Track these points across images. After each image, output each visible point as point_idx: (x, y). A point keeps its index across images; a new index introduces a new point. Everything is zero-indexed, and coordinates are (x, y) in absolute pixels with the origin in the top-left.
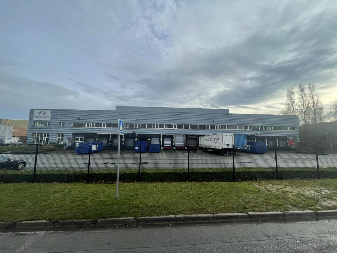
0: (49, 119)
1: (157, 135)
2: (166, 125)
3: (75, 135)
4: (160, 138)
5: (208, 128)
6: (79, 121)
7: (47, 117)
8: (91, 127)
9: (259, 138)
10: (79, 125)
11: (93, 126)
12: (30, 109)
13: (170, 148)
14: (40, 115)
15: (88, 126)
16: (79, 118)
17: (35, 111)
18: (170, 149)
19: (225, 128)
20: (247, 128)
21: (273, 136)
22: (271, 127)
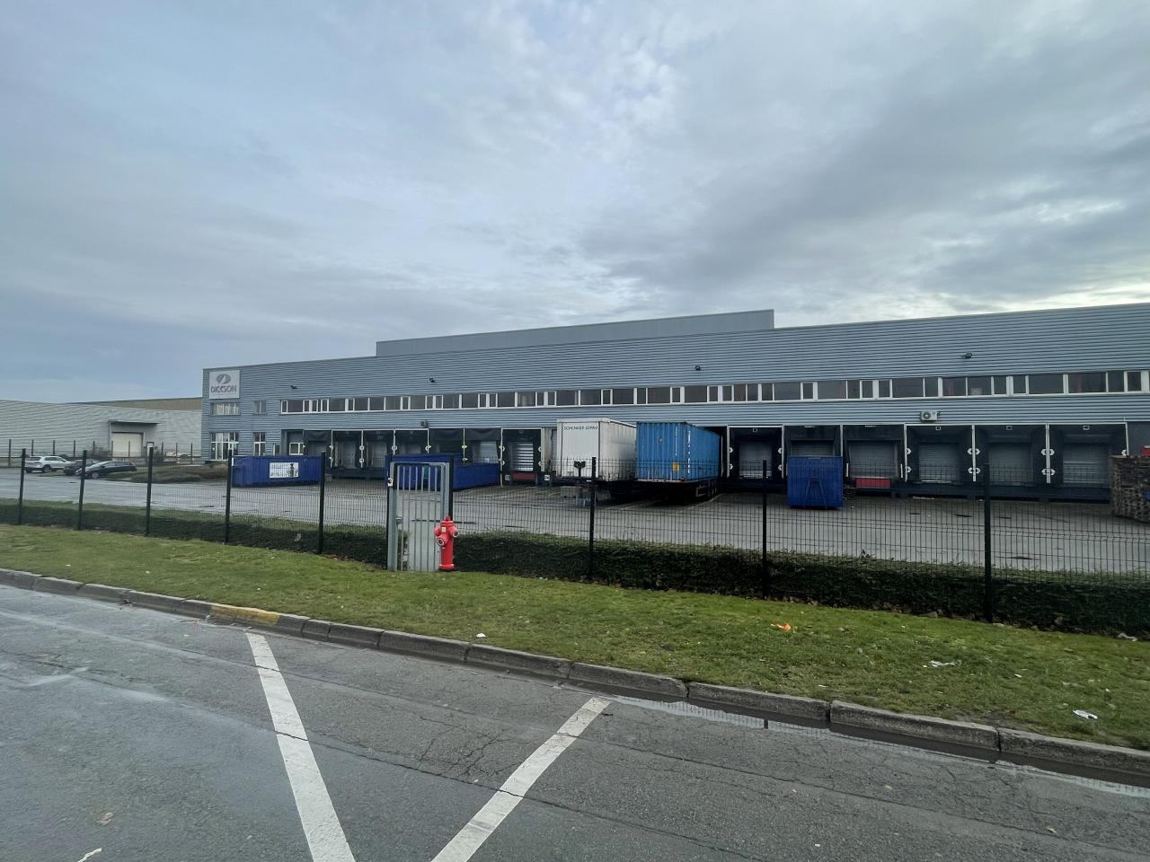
0: (236, 395)
1: (490, 433)
2: (521, 394)
3: (290, 434)
4: (498, 444)
5: (677, 399)
6: (295, 396)
7: (233, 388)
8: (322, 412)
9: (925, 437)
10: (296, 406)
11: (325, 409)
12: (204, 370)
13: (531, 477)
14: (220, 385)
15: (314, 409)
16: (294, 388)
17: (211, 373)
18: (531, 483)
19: (753, 397)
20: (868, 393)
21: (1017, 429)
22: (1019, 380)
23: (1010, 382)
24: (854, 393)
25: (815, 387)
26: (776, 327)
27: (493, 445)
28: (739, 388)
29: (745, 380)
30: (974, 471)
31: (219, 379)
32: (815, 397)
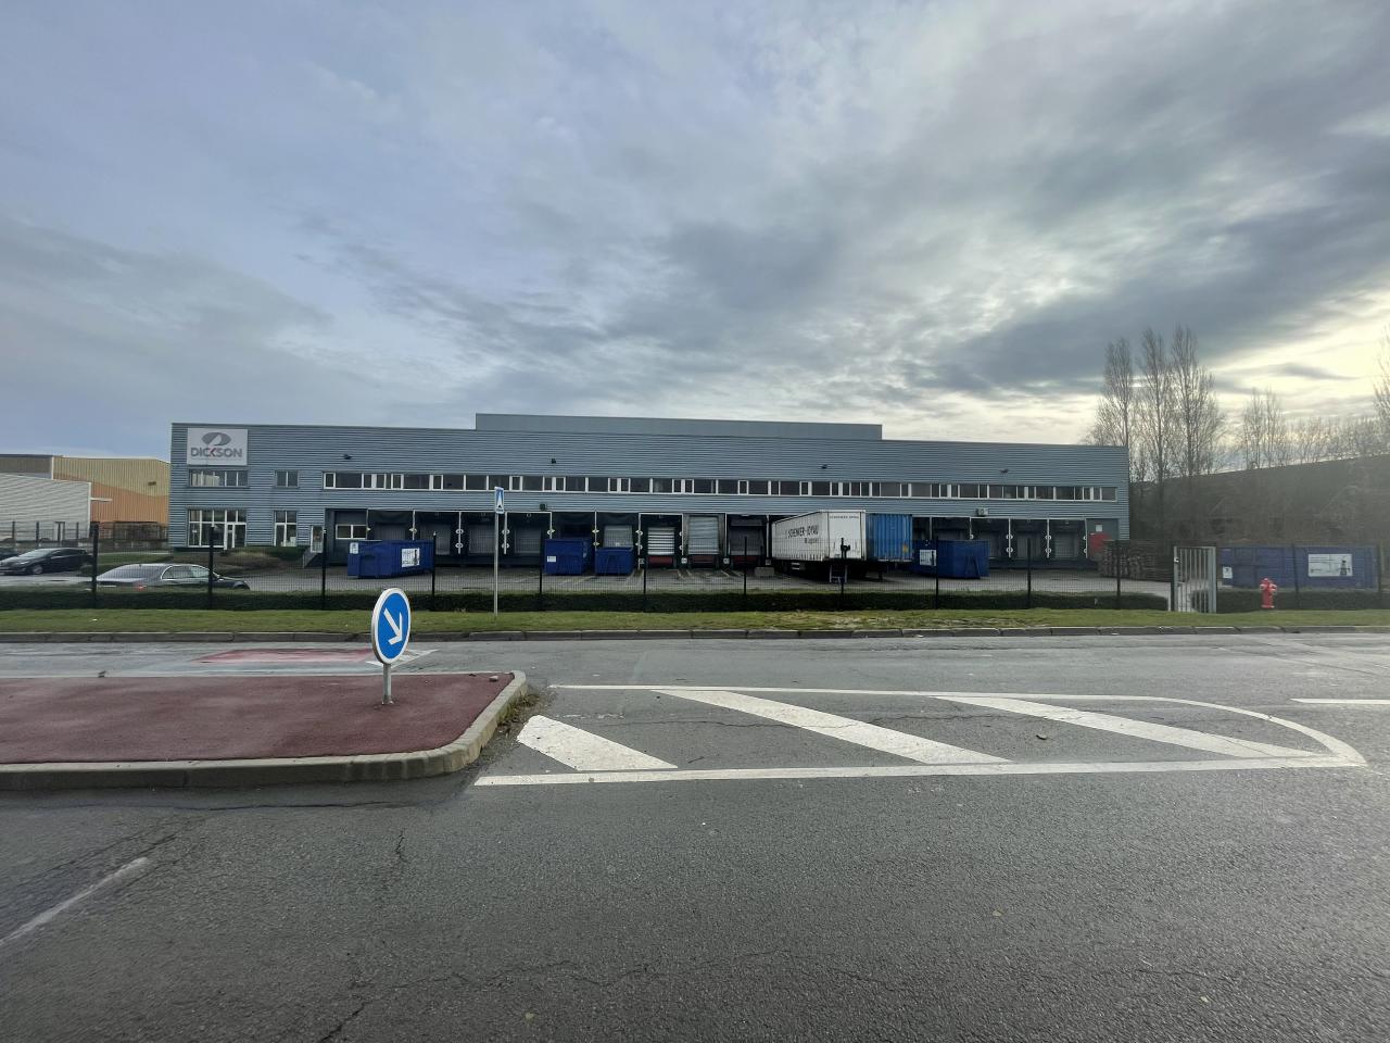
0: (243, 461)
1: (625, 518)
2: (655, 480)
3: (337, 514)
4: (635, 528)
5: (805, 491)
6: (347, 468)
7: (234, 453)
8: (392, 488)
9: (983, 526)
10: (350, 480)
11: (397, 484)
12: (174, 424)
13: (669, 561)
14: (211, 446)
15: (380, 484)
16: (349, 458)
17: (192, 431)
18: (670, 566)
19: (866, 492)
20: (944, 493)
21: (1033, 522)
22: (1031, 488)
23: (1026, 490)
24: (935, 494)
25: (910, 486)
26: (884, 438)
27: (627, 530)
28: (856, 485)
29: (860, 479)
30: (1010, 550)
31: (208, 439)
32: (910, 496)
